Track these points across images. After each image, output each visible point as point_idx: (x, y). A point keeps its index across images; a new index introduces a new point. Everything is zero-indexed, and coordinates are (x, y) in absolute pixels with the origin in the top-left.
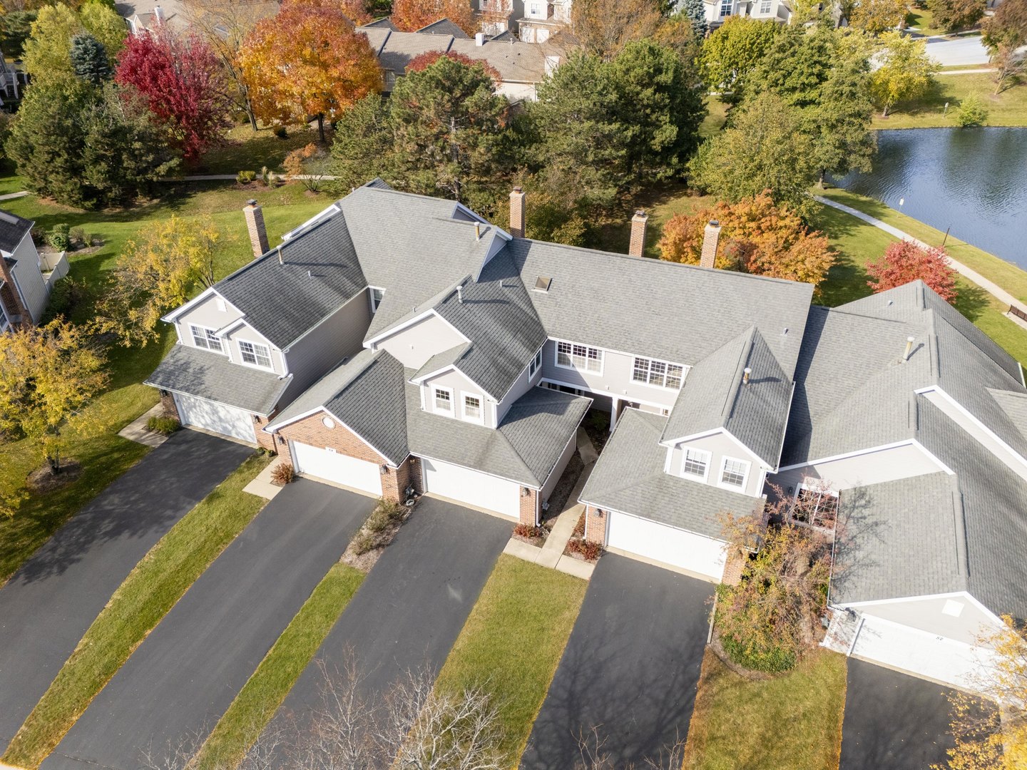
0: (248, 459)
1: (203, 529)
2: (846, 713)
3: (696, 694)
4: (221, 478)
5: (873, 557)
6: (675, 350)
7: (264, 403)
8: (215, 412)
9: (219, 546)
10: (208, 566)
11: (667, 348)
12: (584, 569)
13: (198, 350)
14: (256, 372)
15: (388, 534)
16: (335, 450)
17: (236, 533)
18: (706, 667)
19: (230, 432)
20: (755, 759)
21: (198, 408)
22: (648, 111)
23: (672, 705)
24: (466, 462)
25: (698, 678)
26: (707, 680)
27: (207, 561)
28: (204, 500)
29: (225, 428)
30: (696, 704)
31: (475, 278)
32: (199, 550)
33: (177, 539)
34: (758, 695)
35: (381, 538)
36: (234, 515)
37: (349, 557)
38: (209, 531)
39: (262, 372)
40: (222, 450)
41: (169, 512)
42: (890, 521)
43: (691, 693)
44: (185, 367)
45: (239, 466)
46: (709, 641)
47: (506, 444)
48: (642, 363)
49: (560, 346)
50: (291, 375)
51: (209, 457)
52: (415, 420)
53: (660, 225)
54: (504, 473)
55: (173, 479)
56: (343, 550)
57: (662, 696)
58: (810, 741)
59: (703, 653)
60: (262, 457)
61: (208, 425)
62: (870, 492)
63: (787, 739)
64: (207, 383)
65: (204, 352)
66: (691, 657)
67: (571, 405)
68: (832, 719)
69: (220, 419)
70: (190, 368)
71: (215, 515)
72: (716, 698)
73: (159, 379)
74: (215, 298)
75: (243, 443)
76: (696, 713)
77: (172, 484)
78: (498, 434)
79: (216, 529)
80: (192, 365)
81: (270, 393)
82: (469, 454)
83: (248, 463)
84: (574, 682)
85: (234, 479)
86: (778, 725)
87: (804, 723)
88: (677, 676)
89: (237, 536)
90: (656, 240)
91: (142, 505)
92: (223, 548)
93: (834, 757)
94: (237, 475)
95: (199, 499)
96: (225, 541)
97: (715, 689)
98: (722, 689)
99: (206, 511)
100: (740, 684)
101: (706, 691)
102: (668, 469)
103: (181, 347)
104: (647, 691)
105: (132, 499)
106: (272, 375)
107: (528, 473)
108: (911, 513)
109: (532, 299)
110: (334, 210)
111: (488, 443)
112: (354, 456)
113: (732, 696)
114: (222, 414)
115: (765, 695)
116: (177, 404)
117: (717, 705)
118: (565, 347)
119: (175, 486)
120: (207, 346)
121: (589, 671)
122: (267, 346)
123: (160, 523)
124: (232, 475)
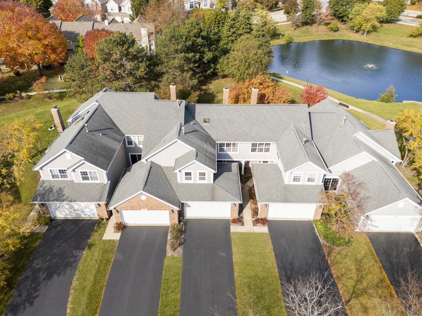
0: (96, 225)
1: (94, 262)
2: (375, 251)
3: (327, 262)
4: (89, 237)
5: (367, 195)
6: (267, 137)
7: (101, 197)
8: (72, 207)
9: (107, 267)
10: (107, 277)
11: (264, 137)
12: (264, 229)
13: (54, 181)
14: (90, 184)
15: (181, 239)
16: (146, 210)
17: (112, 259)
18: (325, 251)
19: (80, 215)
20: (359, 277)
21: (61, 208)
22: (200, 47)
23: (323, 268)
24: (207, 199)
25: (325, 256)
26: (328, 255)
27: (105, 275)
28: (86, 249)
29: (77, 214)
30: (330, 265)
31: (183, 123)
32: (98, 272)
33: (84, 270)
34: (346, 255)
35: (179, 241)
36: (105, 251)
37: (169, 253)
38: (98, 262)
39: (93, 184)
40: (80, 224)
41: (72, 259)
42: (365, 181)
43: (326, 262)
44: (50, 190)
45: (93, 229)
46: (321, 242)
47: (220, 188)
48: (254, 145)
49: (220, 145)
50: (109, 182)
51: (76, 229)
52: (177, 188)
53: (213, 92)
54: (224, 200)
55: (63, 244)
56: (165, 251)
57: (318, 267)
58: (371, 264)
59: (321, 246)
60: (103, 222)
61: (67, 215)
62: (350, 173)
63: (364, 266)
64: (67, 195)
65: (58, 181)
66: (319, 249)
67: (232, 167)
68: (373, 255)
69: (75, 210)
70: (53, 190)
71: (96, 254)
72: (335, 261)
73: (39, 199)
74: (65, 154)
75: (89, 218)
76: (332, 269)
77: (64, 246)
78: (214, 185)
79: (100, 260)
80: (54, 188)
81: (102, 192)
82: (206, 196)
83: (97, 226)
84: (286, 272)
85: (95, 235)
86: (359, 263)
87: (366, 259)
88: (318, 257)
89: (113, 260)
90: (214, 98)
91: (55, 260)
92: (110, 267)
93: (381, 267)
94: (95, 233)
95: (83, 249)
96: (108, 264)
97: (333, 258)
98: (335, 257)
99: (90, 253)
100: (339, 253)
101: (330, 259)
102: (286, 182)
103: (43, 181)
104: (312, 266)
105: (48, 259)
106: (100, 184)
107: (234, 197)
108: (371, 177)
109: (204, 128)
110: (95, 104)
111: (212, 189)
112: (156, 210)
113: (339, 258)
114: (76, 208)
115: (349, 254)
116: (49, 208)
117: (337, 263)
118: (222, 145)
119: (66, 247)
120: (59, 178)
121: (289, 266)
122: (97, 171)
123: (70, 266)
124: (93, 234)
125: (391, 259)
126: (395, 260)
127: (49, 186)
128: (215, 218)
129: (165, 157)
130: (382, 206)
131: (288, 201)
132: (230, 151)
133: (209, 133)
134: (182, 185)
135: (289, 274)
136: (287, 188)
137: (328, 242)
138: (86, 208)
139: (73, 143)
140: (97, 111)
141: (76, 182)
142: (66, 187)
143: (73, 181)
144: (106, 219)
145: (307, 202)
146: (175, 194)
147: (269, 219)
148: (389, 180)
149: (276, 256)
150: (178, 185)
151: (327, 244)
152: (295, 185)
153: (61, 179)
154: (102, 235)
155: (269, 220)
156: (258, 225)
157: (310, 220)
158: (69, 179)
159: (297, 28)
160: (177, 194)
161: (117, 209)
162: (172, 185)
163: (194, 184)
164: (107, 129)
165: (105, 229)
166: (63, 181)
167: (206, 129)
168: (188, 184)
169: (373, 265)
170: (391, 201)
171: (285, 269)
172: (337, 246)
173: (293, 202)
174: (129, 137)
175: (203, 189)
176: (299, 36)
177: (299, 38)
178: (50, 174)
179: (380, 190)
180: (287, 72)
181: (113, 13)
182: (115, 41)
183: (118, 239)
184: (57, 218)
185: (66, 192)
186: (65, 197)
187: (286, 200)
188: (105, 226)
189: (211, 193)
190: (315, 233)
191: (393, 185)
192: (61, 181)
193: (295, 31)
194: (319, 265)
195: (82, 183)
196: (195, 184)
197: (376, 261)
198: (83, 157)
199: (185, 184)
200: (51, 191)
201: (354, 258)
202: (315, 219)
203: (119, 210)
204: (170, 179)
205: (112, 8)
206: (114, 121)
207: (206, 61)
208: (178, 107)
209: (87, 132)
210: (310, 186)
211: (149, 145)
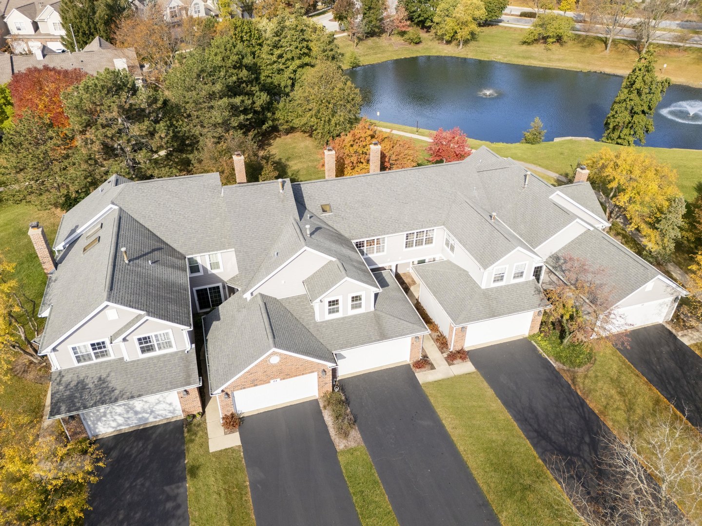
0: (186, 430)
1: (215, 496)
3: (577, 394)
4: (182, 455)
6: (428, 220)
7: (189, 376)
9: (244, 499)
10: (254, 517)
11: (423, 221)
12: (467, 367)
13: (82, 366)
14: (158, 358)
16: (278, 380)
17: (245, 482)
18: (567, 378)
20: (627, 404)
21: (108, 416)
23: (576, 405)
24: (374, 339)
25: (570, 385)
26: (574, 383)
27: (248, 514)
28: (188, 477)
30: (583, 397)
31: (298, 218)
32: (232, 512)
36: (227, 472)
37: (340, 444)
38: (222, 495)
39: (164, 356)
40: (154, 436)
43: (575, 394)
45: (183, 438)
46: (555, 366)
47: (389, 316)
48: (410, 236)
51: (150, 447)
52: (318, 330)
54: (402, 334)
56: (331, 444)
57: (568, 404)
59: (558, 373)
60: (195, 421)
61: (120, 425)
65: (90, 365)
66: (557, 377)
67: (385, 278)
69: (136, 413)
70: (87, 385)
71: (212, 480)
72: (586, 388)
74: (106, 311)
75: (165, 422)
76: (588, 402)
78: (377, 312)
79: (225, 490)
80: (87, 381)
81: (187, 367)
82: (371, 333)
83: (188, 431)
84: (530, 425)
85: (192, 449)
88: (562, 390)
89: (248, 483)
92: (249, 497)
93: (647, 382)
94: (191, 445)
95: (184, 479)
96: (243, 492)
97: (581, 386)
98: (583, 383)
99: (201, 483)
101: (579, 389)
102: (483, 286)
104: (561, 406)
106: (176, 353)
108: (593, 255)
111: (376, 320)
112: (296, 376)
113: (590, 384)
116: (84, 422)
117: (590, 391)
118: (360, 244)
119: (147, 484)
120: (90, 359)
121: (530, 415)
122: (170, 331)
123: (173, 516)
124: (188, 448)
125: (654, 368)
126: (658, 367)
127: (75, 378)
128: (385, 368)
129: (283, 282)
130: (628, 294)
131: (496, 314)
132: (373, 253)
133: (336, 228)
134: (324, 325)
135: (536, 426)
136: (487, 294)
137: (564, 364)
138: (159, 402)
139: (115, 287)
140: (123, 221)
141: (129, 360)
142: (113, 374)
143: (123, 358)
144: (199, 413)
145: (523, 310)
146: (320, 342)
147: (467, 350)
148: (623, 254)
149: (506, 403)
150: (318, 326)
151: (564, 367)
152: (497, 288)
153: (95, 361)
154: (205, 444)
155: (468, 352)
156: (455, 362)
157: (525, 336)
158: (112, 357)
159: (359, 41)
160: (321, 341)
161: (227, 391)
162: (307, 327)
163: (343, 318)
164: (154, 250)
165: (206, 433)
166: (102, 363)
167: (330, 223)
168: (334, 319)
169: (636, 382)
170: (638, 283)
171: (526, 420)
172: (579, 366)
173: (503, 314)
174: (192, 258)
175: (361, 323)
176: (367, 55)
177: (367, 58)
178: (73, 357)
179: (615, 271)
180: (378, 114)
181: (22, 35)
182: (103, 87)
183: (239, 443)
184: (100, 437)
185: (116, 382)
186: (117, 392)
187: (493, 314)
188: (202, 426)
189: (376, 328)
190: (541, 354)
191: (631, 260)
192: (96, 364)
193: (358, 46)
194: (569, 400)
195: (142, 360)
196: (345, 317)
197: (637, 376)
198: (143, 310)
199: (328, 321)
200: (84, 388)
201: (609, 379)
202: (532, 334)
203: (229, 393)
204: (300, 318)
205: (18, 25)
206: (158, 234)
207: (259, 109)
208: (281, 191)
209: (127, 262)
210: (518, 284)
211: (250, 267)
